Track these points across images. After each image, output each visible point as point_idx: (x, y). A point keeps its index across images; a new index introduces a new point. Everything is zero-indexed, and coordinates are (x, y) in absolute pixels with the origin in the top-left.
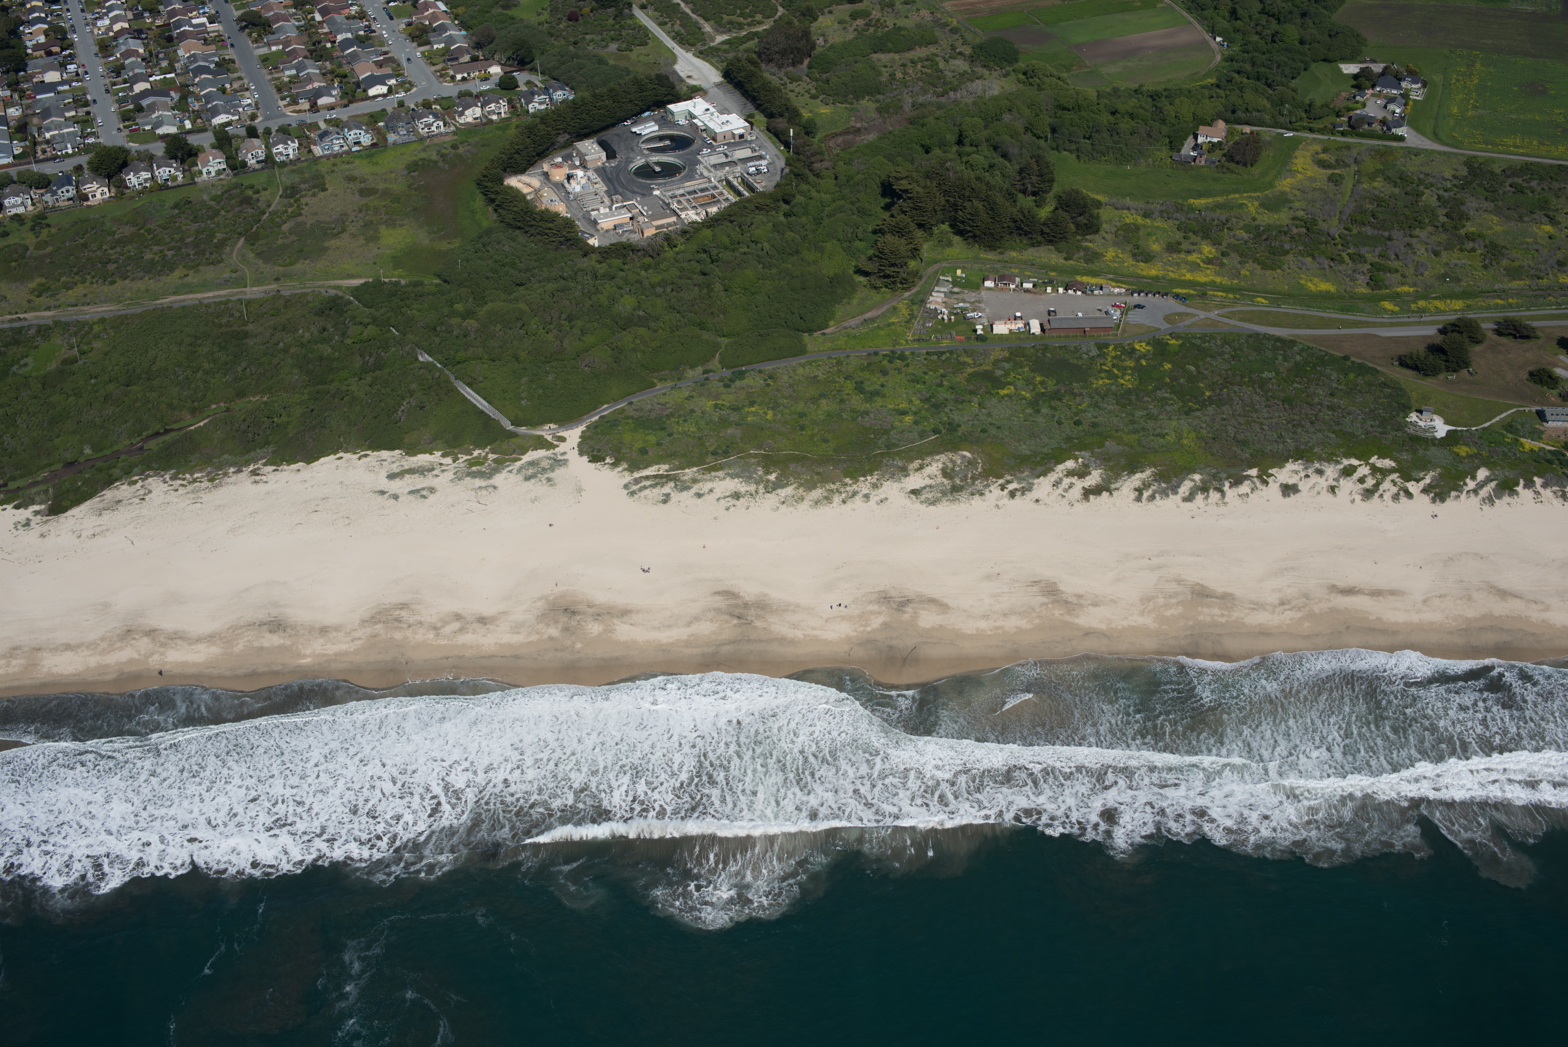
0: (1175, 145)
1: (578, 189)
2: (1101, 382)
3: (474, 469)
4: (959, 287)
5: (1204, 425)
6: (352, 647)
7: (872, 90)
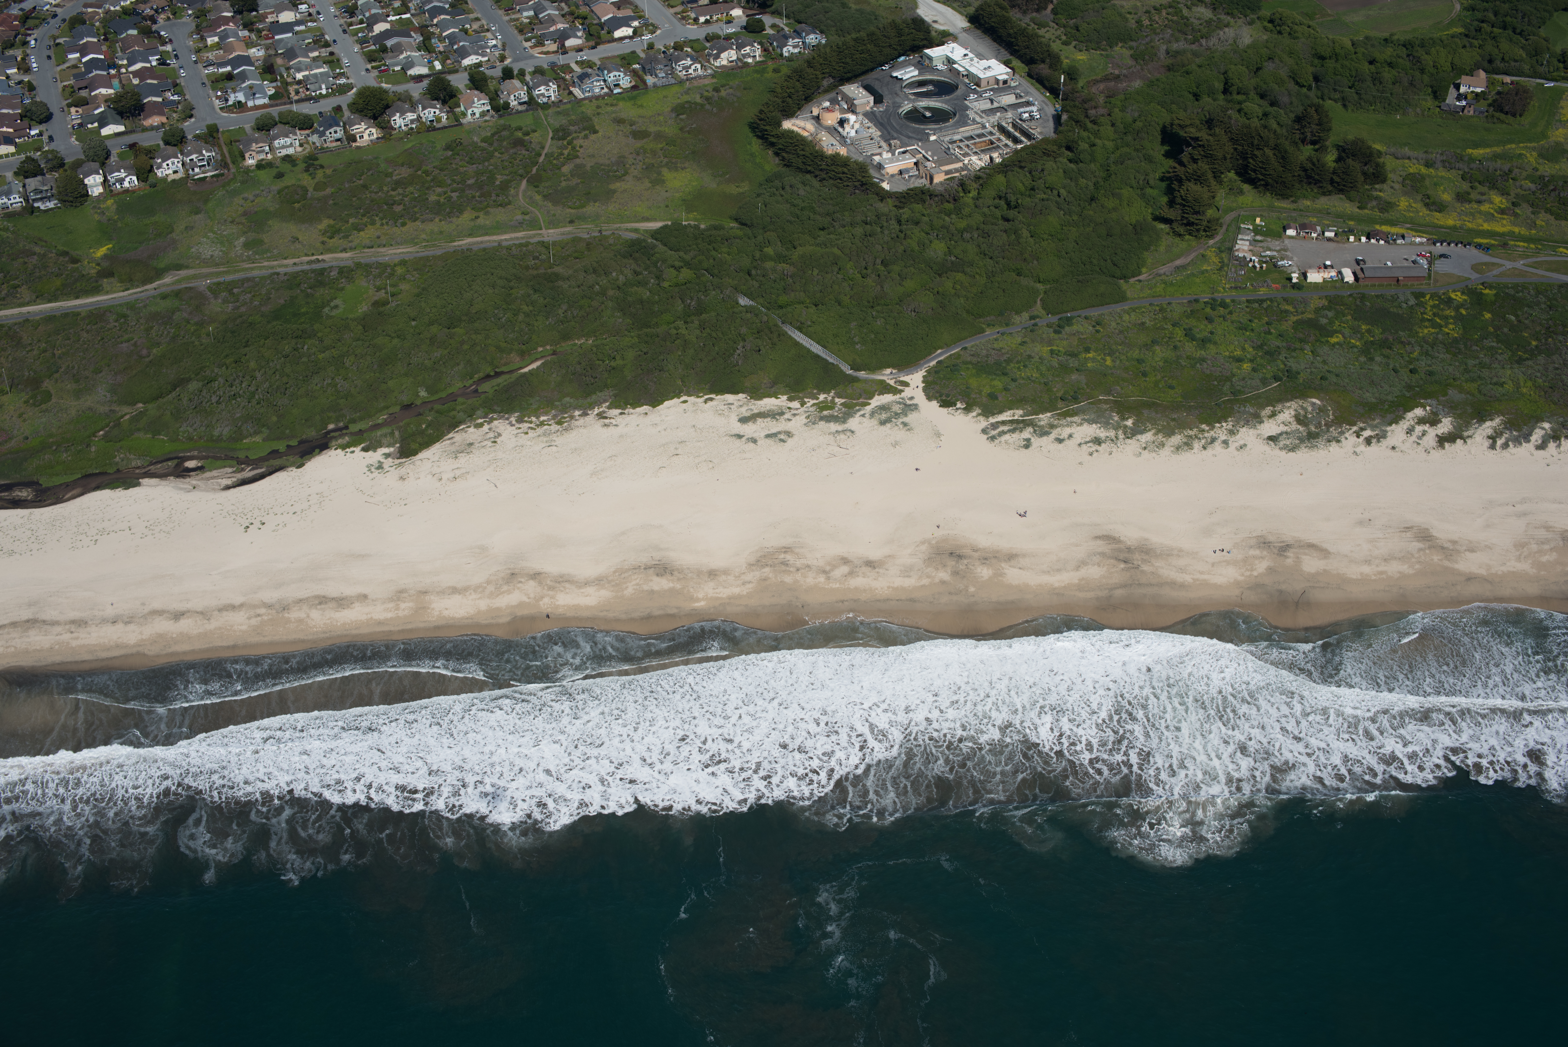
0: (1438, 94)
1: (853, 133)
2: (1426, 331)
3: (825, 413)
4: (1261, 235)
5: (1539, 375)
6: (745, 590)
7: (1125, 37)
